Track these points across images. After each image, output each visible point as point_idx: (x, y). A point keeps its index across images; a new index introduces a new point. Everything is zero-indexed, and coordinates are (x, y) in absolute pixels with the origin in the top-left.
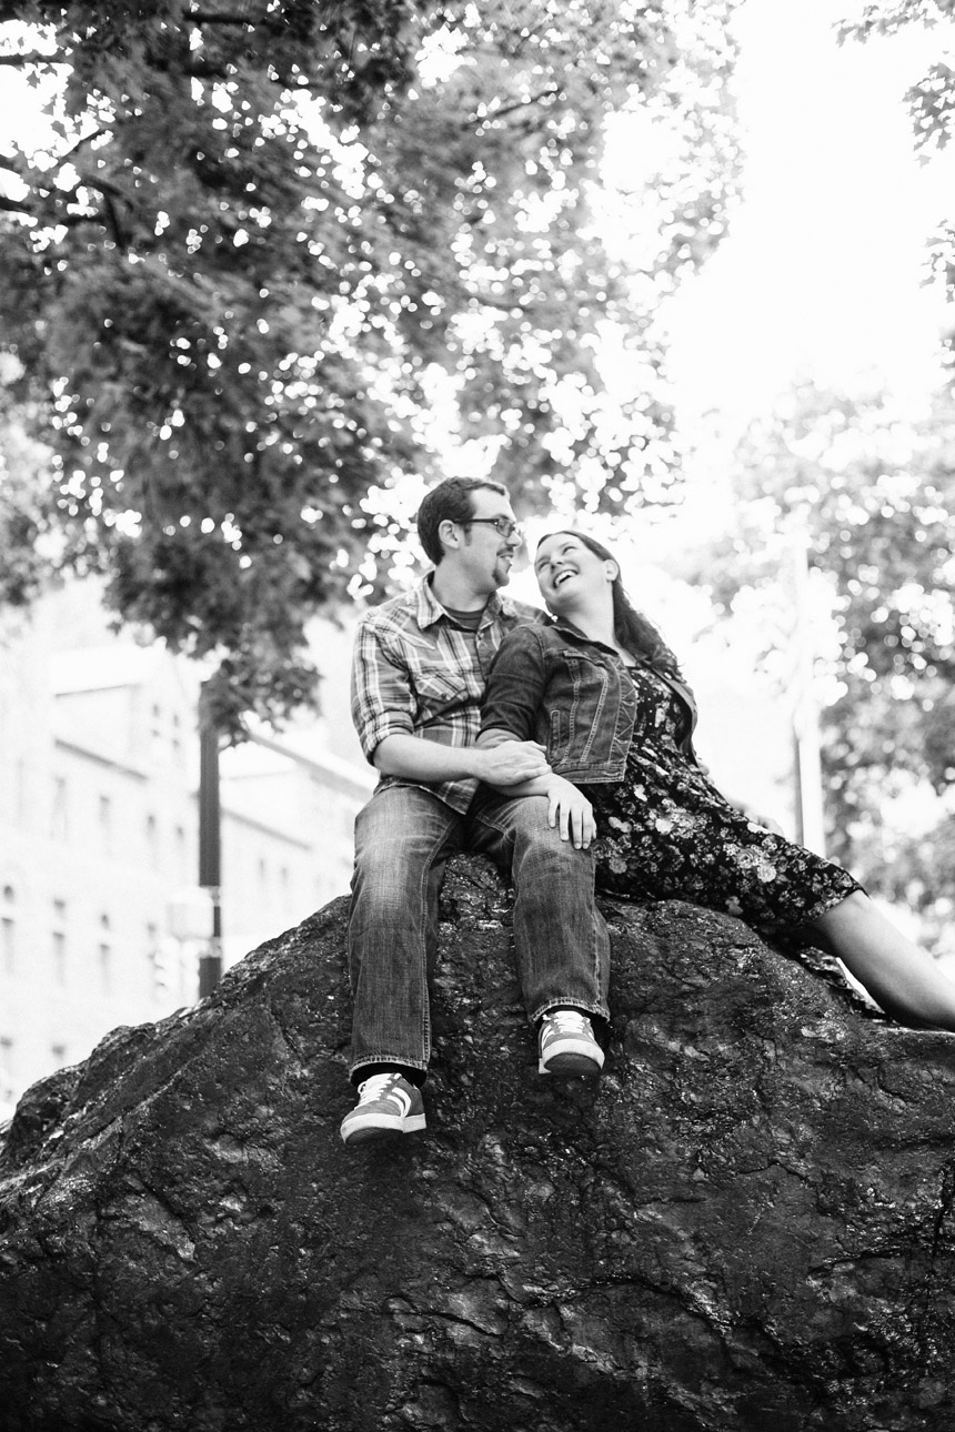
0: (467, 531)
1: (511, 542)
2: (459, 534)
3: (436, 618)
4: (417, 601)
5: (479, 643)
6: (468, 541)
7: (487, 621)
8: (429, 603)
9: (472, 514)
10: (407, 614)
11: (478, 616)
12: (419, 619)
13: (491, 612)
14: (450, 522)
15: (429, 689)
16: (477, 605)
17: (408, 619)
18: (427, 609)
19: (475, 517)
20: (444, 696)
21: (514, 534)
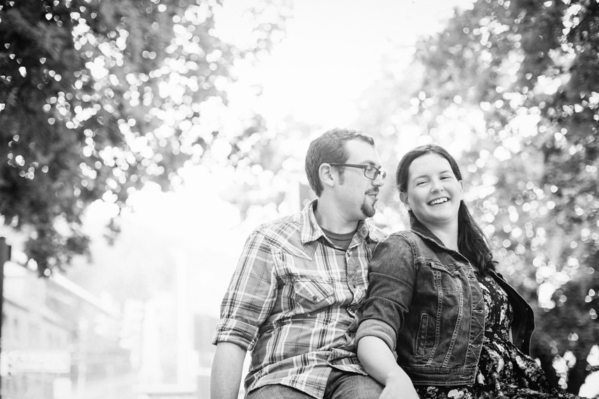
0: (341, 173)
1: (376, 183)
2: (335, 175)
3: (316, 237)
4: (302, 220)
5: (348, 259)
6: (342, 181)
7: (356, 242)
8: (312, 225)
9: (346, 159)
10: (293, 228)
11: (348, 238)
12: (302, 235)
13: (359, 236)
14: (328, 165)
15: (304, 291)
16: (347, 230)
17: (294, 232)
18: (309, 228)
19: (348, 162)
20: (315, 298)
21: (379, 177)
